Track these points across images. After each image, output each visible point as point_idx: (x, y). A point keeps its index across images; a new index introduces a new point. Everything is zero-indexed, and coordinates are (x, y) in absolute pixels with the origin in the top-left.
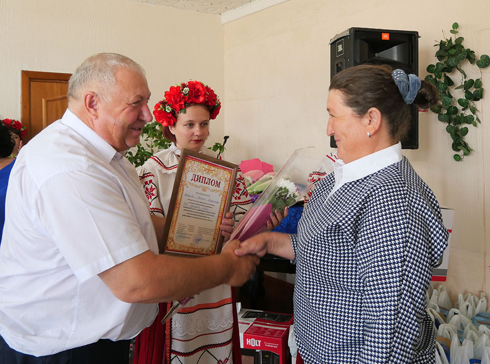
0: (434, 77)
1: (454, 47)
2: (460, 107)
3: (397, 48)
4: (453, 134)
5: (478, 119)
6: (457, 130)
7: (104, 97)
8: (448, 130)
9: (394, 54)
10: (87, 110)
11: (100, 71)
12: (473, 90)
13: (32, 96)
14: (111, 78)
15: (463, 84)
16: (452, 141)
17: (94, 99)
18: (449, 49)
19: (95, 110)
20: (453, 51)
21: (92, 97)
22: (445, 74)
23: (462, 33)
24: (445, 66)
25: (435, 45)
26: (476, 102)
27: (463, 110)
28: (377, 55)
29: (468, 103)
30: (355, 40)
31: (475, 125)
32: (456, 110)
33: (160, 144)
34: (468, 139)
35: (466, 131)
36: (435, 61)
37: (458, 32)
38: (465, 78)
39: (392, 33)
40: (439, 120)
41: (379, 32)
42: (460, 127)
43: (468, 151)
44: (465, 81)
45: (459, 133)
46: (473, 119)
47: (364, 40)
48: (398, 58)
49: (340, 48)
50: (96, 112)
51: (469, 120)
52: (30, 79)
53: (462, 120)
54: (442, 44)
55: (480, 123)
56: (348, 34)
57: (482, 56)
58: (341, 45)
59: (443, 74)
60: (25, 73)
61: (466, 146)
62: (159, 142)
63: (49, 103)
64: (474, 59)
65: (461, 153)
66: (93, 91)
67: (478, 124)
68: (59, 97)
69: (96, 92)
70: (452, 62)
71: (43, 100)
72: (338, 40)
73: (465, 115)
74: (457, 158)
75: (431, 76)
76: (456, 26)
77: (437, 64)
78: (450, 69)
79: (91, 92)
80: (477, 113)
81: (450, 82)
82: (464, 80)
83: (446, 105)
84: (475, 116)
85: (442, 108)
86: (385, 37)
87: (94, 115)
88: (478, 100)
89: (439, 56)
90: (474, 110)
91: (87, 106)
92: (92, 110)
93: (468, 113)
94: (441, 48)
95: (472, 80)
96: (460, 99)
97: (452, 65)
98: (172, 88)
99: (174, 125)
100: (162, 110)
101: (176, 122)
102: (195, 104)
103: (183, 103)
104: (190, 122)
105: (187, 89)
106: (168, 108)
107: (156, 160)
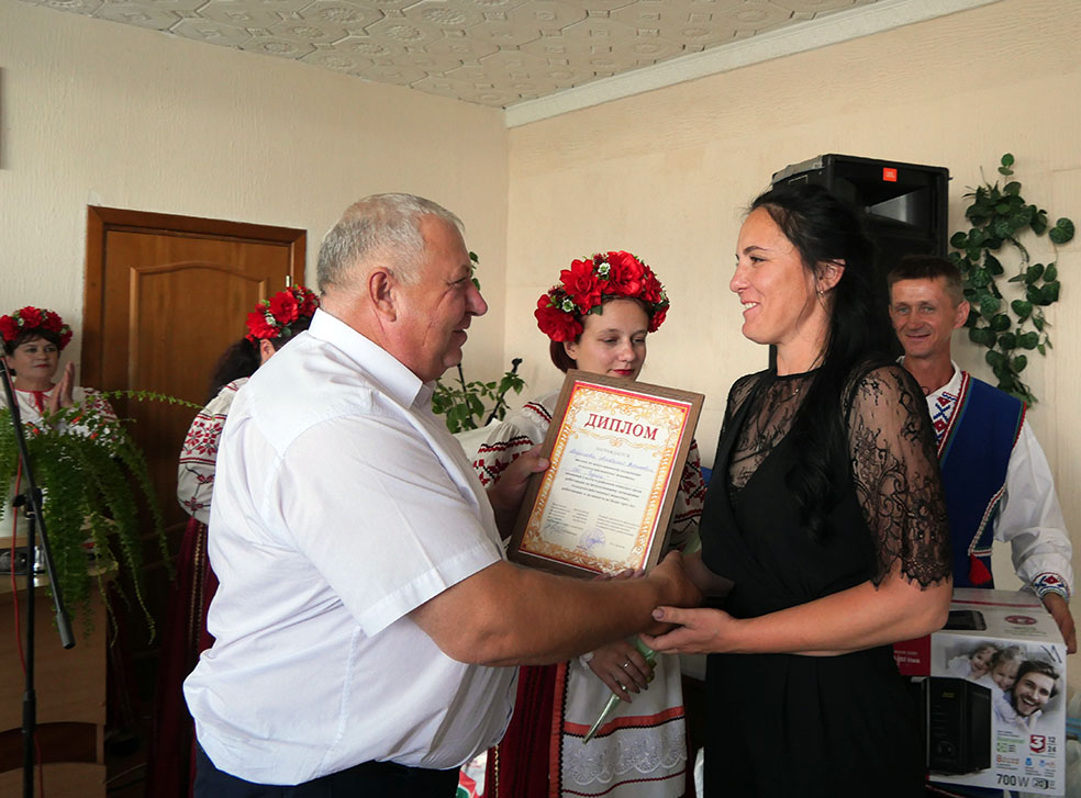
0: (963, 256)
1: (1005, 200)
2: (1014, 319)
3: (908, 199)
4: (1001, 368)
5: (1047, 340)
6: (1006, 360)
8: (990, 360)
9: (899, 209)
10: (373, 305)
12: (1040, 285)
13: (109, 262)
14: (414, 237)
15: (1025, 272)
17: (385, 281)
18: (995, 205)
19: (389, 303)
20: (1003, 209)
21: (383, 278)
22: (988, 253)
23: (1019, 174)
24: (988, 236)
25: (970, 195)
26: (1043, 308)
27: (1019, 322)
28: (868, 209)
29: (1031, 310)
30: (834, 179)
31: (1043, 353)
32: (1007, 322)
34: (1026, 377)
35: (1022, 363)
36: (966, 226)
37: (1012, 173)
38: (1028, 262)
39: (901, 168)
40: (971, 341)
41: (880, 165)
42: (1013, 356)
44: (1029, 268)
45: (1010, 367)
46: (1038, 340)
47: (849, 179)
48: (908, 217)
50: (391, 307)
51: (1030, 342)
52: (106, 224)
53: (1018, 342)
54: (980, 192)
55: (1052, 348)
56: (820, 167)
57: (1059, 221)
59: (983, 253)
60: (96, 214)
61: (1023, 390)
63: (146, 278)
64: (1045, 226)
66: (383, 265)
67: (1048, 349)
68: (168, 265)
69: (390, 266)
70: (1002, 228)
71: (133, 272)
72: (794, 176)
73: (1022, 333)
75: (959, 255)
76: (1008, 160)
77: (971, 231)
78: (996, 243)
79: (381, 267)
80: (1046, 328)
81: (996, 268)
82: (1026, 265)
83: (988, 311)
84: (1042, 337)
85: (979, 315)
86: (890, 175)
87: (389, 313)
88: (1047, 303)
89: (974, 216)
90: (1040, 324)
91: (375, 296)
92: (383, 304)
93: (1029, 327)
94: (977, 201)
95: (1040, 266)
96: (1015, 301)
97: (1002, 235)
98: (576, 263)
99: (577, 339)
100: (554, 306)
101: (582, 332)
102: (623, 296)
103: (597, 294)
104: (612, 334)
105: (606, 266)
106: (568, 305)
107: (538, 411)
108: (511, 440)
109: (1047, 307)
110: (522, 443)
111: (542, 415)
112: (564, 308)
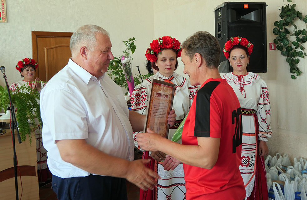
0: (278, 29)
1: (290, 10)
2: (293, 47)
3: (254, 13)
4: (291, 63)
5: (305, 54)
6: (292, 60)
7: (90, 49)
8: (287, 61)
9: (252, 16)
10: (81, 56)
11: (88, 35)
12: (301, 36)
13: (38, 46)
14: (93, 38)
15: (295, 33)
16: (290, 67)
17: (85, 49)
18: (287, 12)
19: (86, 55)
20: (289, 13)
21: (84, 48)
22: (285, 27)
23: (295, 1)
24: (284, 22)
25: (279, 9)
26: (303, 44)
27: (296, 48)
28: (242, 17)
29: (298, 44)
30: (228, 9)
31: (303, 57)
32: (291, 48)
33: (115, 73)
34: (299, 66)
35: (298, 61)
36: (279, 19)
37: (292, 1)
38: (296, 29)
39: (249, 4)
40: (282, 55)
41: (242, 4)
42: (295, 59)
43: (299, 73)
45: (294, 62)
47: (233, 9)
48: (254, 18)
49: (220, 14)
50: (86, 56)
51: (300, 54)
53: (295, 54)
54: (283, 9)
55: (306, 56)
56: (224, 6)
57: (306, 16)
58: (220, 12)
59: (283, 27)
61: (298, 70)
62: (115, 72)
63: (49, 50)
64: (302, 17)
65: (295, 74)
66: (84, 45)
68: (54, 46)
69: (86, 46)
70: (289, 19)
71: (45, 49)
72: (218, 9)
73: (297, 51)
74: (293, 77)
75: (277, 28)
77: (280, 21)
78: (287, 24)
79: (84, 46)
80: (304, 50)
81: (287, 32)
82: (295, 30)
83: (286, 46)
84: (303, 52)
85: (283, 47)
86: (246, 6)
87: (85, 58)
89: (282, 16)
90: (303, 48)
91: (82, 54)
92: (84, 55)
93: (299, 50)
94: (282, 11)
95: (300, 30)
96: (293, 42)
97: (288, 21)
98: (153, 41)
99: (157, 61)
100: (149, 53)
101: (157, 59)
102: (167, 48)
103: (159, 49)
104: (164, 59)
105: (161, 41)
106: (152, 52)
107: (148, 80)
108: (141, 88)
109: (305, 43)
110: (143, 88)
111: (149, 81)
112: (151, 53)
